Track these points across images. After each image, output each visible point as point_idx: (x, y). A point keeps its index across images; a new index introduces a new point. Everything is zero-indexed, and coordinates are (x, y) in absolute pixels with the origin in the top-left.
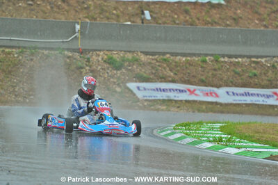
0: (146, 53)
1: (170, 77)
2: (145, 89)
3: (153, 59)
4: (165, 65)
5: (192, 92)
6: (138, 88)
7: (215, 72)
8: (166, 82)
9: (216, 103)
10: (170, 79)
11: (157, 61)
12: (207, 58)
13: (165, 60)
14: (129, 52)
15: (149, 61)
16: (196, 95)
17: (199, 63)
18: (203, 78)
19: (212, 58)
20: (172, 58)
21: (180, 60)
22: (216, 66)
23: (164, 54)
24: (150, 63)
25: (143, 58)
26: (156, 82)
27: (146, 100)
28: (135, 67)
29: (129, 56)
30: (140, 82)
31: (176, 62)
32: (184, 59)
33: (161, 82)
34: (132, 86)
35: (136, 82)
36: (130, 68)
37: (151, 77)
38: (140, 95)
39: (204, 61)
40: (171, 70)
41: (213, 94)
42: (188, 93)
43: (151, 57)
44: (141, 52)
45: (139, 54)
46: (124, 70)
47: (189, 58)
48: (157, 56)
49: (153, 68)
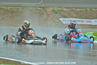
0: (66, 8)
1: (75, 16)
2: (66, 21)
3: (68, 10)
4: (73, 12)
5: (82, 21)
6: (64, 20)
7: (90, 14)
8: (73, 18)
9: (91, 25)
10: (75, 17)
11: (70, 11)
12: (88, 9)
13: (73, 10)
14: (60, 7)
15: (67, 10)
16: (84, 22)
17: (85, 11)
18: (86, 16)
19: (89, 9)
20: (75, 9)
21: (78, 10)
22: (91, 12)
23: (72, 8)
24: (68, 11)
25: (65, 9)
26: (70, 18)
27: (66, 24)
28: (62, 13)
29: (60, 9)
30: (64, 18)
31: (77, 11)
32: (79, 10)
33: (72, 18)
34: (61, 19)
35: (63, 18)
36: (60, 13)
37: (68, 16)
38: (64, 23)
39: (87, 10)
40: (75, 14)
41: (90, 22)
42: (81, 21)
43: (68, 9)
44: (64, 7)
45: (64, 8)
46: (58, 14)
47: (81, 9)
48: (70, 9)
49: (69, 13)
